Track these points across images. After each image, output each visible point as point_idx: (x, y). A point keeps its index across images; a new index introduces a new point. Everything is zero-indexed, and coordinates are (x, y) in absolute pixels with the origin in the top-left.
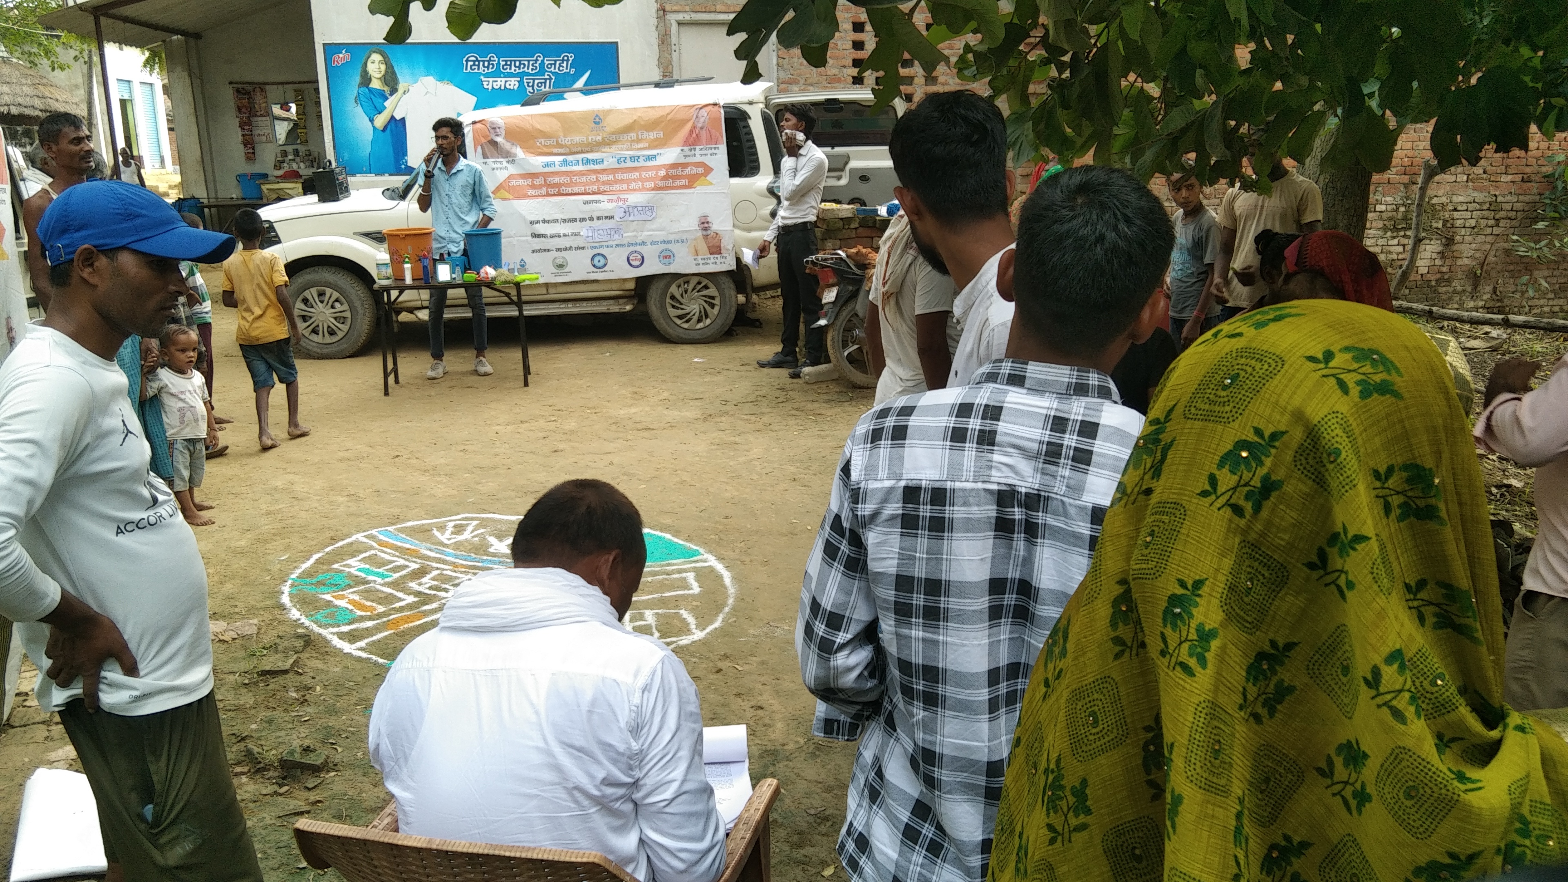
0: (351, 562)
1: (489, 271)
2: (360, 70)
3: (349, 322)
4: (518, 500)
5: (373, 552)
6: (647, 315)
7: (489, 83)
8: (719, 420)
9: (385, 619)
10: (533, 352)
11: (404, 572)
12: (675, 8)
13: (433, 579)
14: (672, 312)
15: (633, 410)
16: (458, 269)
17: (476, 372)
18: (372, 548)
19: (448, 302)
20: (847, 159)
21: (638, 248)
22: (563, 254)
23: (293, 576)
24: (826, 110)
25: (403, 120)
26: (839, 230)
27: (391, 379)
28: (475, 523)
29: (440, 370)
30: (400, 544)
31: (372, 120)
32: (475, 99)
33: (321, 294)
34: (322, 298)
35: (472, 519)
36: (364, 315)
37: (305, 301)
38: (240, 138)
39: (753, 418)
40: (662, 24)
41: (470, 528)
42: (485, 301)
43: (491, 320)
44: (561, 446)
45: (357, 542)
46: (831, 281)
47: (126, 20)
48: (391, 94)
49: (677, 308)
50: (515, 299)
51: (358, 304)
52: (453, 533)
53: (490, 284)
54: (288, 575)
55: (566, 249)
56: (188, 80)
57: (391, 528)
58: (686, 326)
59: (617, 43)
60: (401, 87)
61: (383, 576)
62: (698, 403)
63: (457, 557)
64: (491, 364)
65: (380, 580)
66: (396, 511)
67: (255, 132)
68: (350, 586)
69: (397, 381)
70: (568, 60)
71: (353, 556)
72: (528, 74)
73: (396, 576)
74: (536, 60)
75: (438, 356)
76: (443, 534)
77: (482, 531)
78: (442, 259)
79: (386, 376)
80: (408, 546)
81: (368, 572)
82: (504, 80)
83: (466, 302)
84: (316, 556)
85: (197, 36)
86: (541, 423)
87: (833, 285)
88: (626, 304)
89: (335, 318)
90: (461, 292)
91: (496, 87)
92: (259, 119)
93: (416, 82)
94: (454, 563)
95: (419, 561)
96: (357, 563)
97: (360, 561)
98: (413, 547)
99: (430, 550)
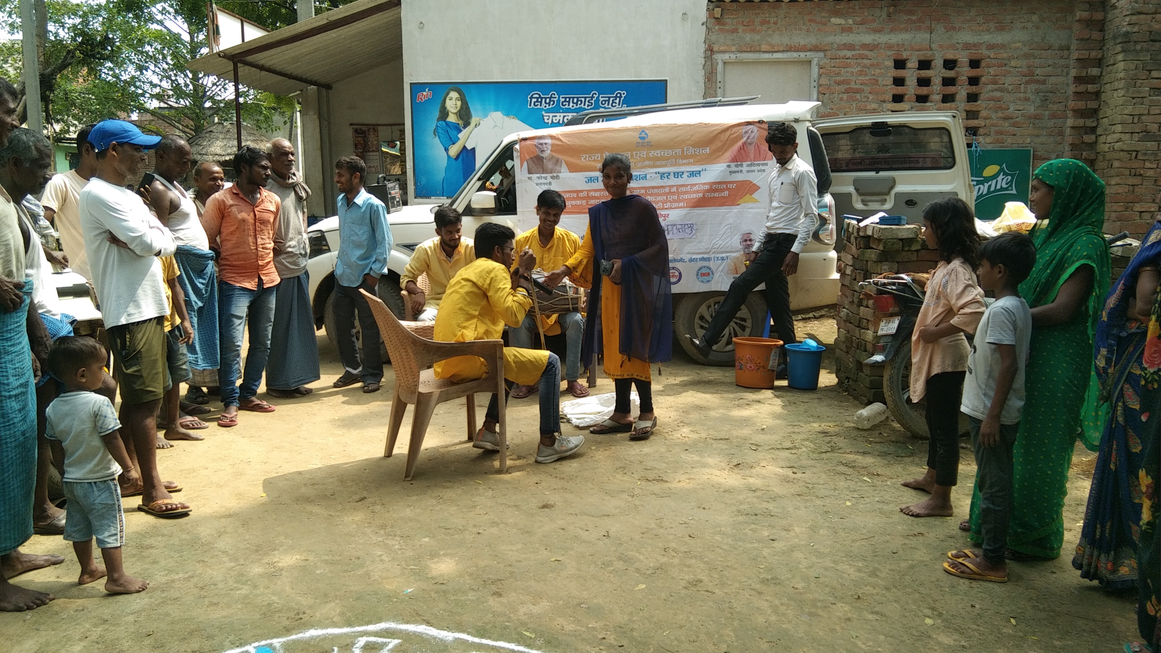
2: (439, 106)
7: (549, 118)
20: (893, 183)
24: (874, 133)
25: (473, 150)
28: (394, 643)
31: (447, 150)
47: (262, 68)
48: (465, 127)
56: (317, 122)
57: (278, 642)
59: (666, 81)
62: (723, 446)
70: (620, 97)
74: (592, 97)
82: (562, 115)
85: (328, 87)
87: (892, 315)
91: (554, 121)
92: (371, 154)
93: (486, 116)
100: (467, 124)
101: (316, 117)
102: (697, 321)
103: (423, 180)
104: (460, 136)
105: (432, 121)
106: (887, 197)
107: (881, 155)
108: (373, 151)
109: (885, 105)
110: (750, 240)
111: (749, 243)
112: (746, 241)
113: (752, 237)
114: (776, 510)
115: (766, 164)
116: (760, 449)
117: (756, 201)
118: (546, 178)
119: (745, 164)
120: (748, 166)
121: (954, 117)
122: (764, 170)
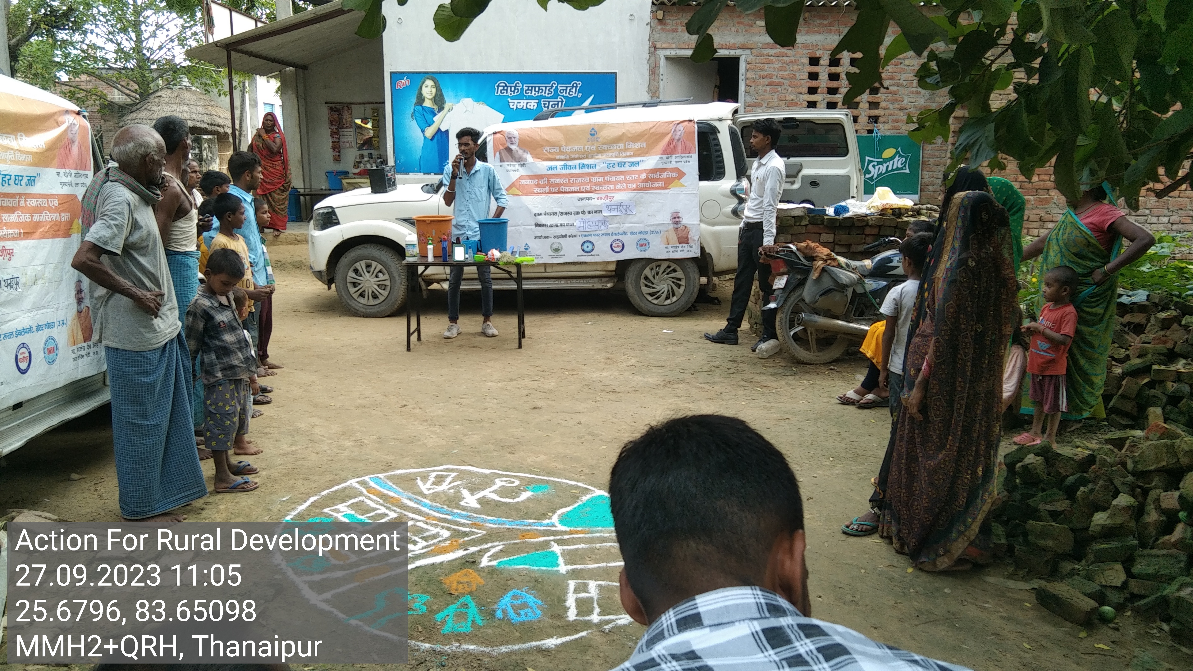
0: (341, 507)
1: (495, 253)
2: (416, 92)
3: (388, 288)
4: (495, 453)
5: (361, 498)
6: (624, 290)
7: (514, 104)
8: (676, 386)
10: (528, 320)
11: (383, 521)
12: (664, 46)
14: (645, 290)
15: (604, 374)
16: (470, 251)
17: (484, 334)
18: (361, 494)
19: (464, 276)
20: (800, 168)
21: (620, 237)
22: (560, 240)
23: (288, 518)
25: (447, 131)
26: (791, 226)
27: (414, 338)
28: (454, 474)
29: (455, 332)
30: (386, 492)
31: (423, 131)
32: (503, 116)
33: (368, 266)
34: (368, 269)
35: (452, 471)
36: (401, 283)
37: (356, 271)
38: (331, 144)
39: (707, 386)
40: (653, 58)
41: (449, 480)
42: (492, 276)
43: (496, 291)
44: (540, 404)
45: (351, 487)
46: (782, 270)
47: (250, 54)
48: (439, 111)
49: (649, 287)
50: (515, 275)
51: (396, 275)
52: (434, 484)
53: (495, 264)
54: (285, 516)
55: (562, 236)
56: (295, 101)
57: (381, 476)
58: (656, 302)
59: (616, 73)
60: (447, 106)
62: (659, 370)
63: (431, 508)
64: (496, 328)
66: (390, 458)
67: (342, 140)
69: (419, 339)
70: (576, 87)
71: (343, 501)
72: (545, 97)
74: (552, 86)
75: (454, 319)
76: (425, 484)
77: (458, 483)
78: (458, 242)
79: (409, 335)
80: (391, 494)
81: (351, 518)
82: (526, 101)
83: (476, 276)
84: (312, 499)
85: (304, 68)
86: (527, 382)
87: (783, 274)
88: (607, 282)
89: (378, 286)
90: (474, 269)
91: (519, 107)
92: (346, 130)
93: (458, 102)
94: (428, 514)
95: (398, 510)
96: (346, 509)
97: (348, 506)
98: (396, 496)
99: (410, 499)
100: (441, 109)
103: (402, 158)
104: (435, 119)
106: (796, 179)
108: (347, 127)
121: (847, 115)
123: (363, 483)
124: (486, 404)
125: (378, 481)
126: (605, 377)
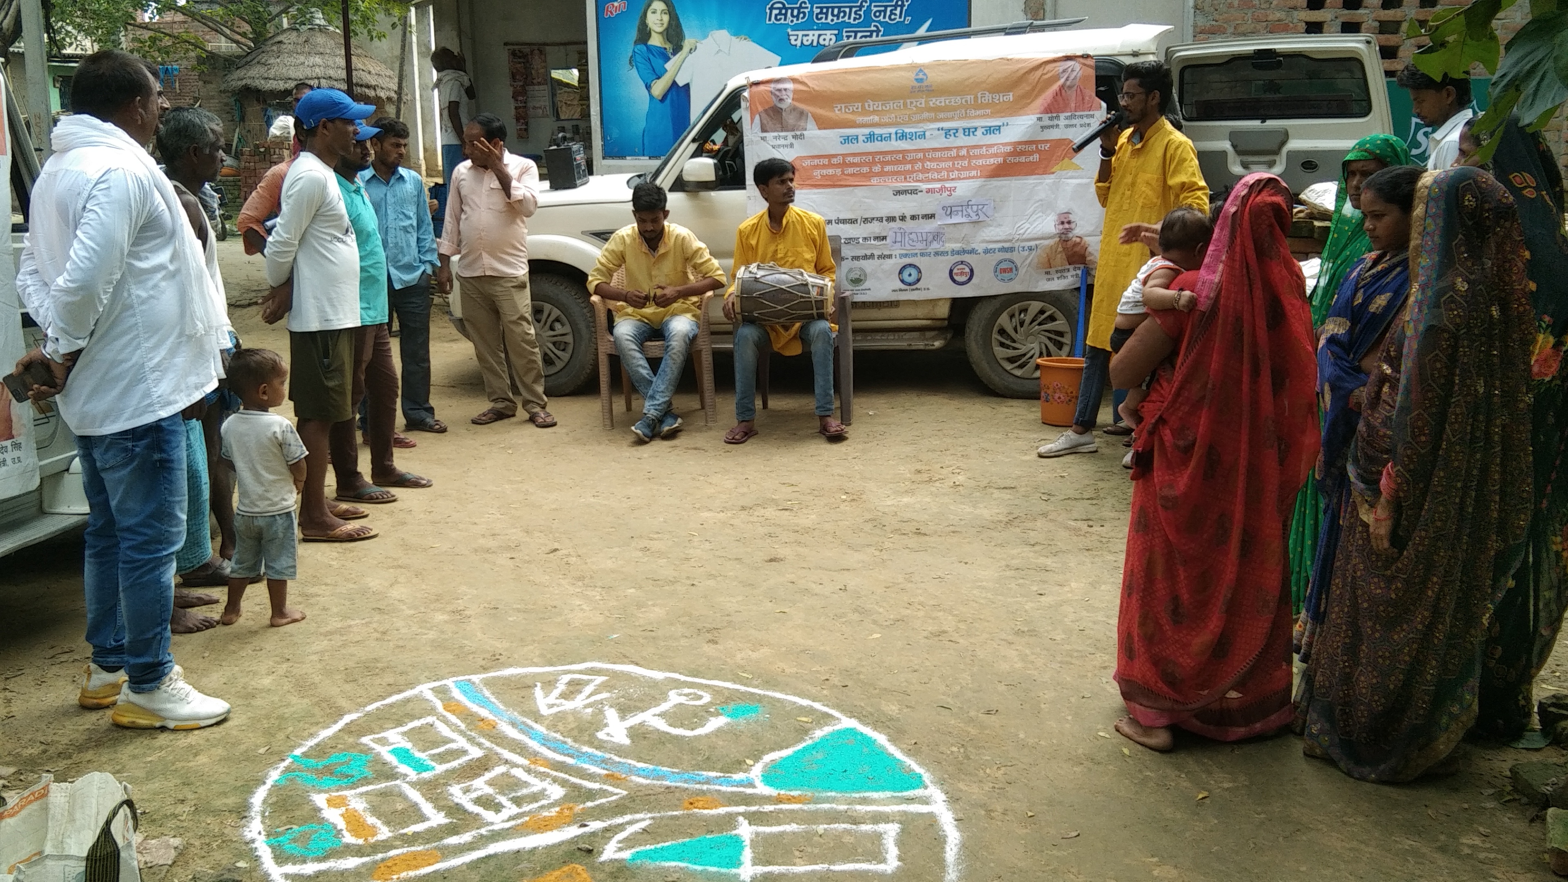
0: (394, 735)
2: (637, 23)
4: (683, 642)
5: (430, 719)
6: (964, 352)
8: (1029, 525)
9: (380, 856)
11: (455, 764)
13: (491, 783)
14: (1000, 352)
15: (906, 500)
18: (432, 711)
20: (1284, 137)
21: (967, 258)
22: (863, 263)
23: (298, 752)
24: (1255, 66)
25: (687, 86)
28: (599, 680)
30: (475, 708)
31: (648, 87)
32: (779, 59)
35: (599, 672)
39: (1085, 527)
41: (589, 689)
44: (783, 551)
45: (419, 698)
48: (675, 53)
49: (1008, 347)
51: (582, 325)
52: (564, 696)
54: (294, 747)
55: (865, 257)
57: (476, 678)
58: (1018, 372)
60: (687, 44)
61: (420, 767)
62: (1006, 495)
63: (545, 741)
65: (413, 775)
66: (500, 646)
67: (530, 105)
68: (365, 781)
71: (400, 723)
73: (440, 768)
74: (861, 6)
76: (546, 696)
77: (605, 695)
80: (484, 713)
81: (404, 755)
82: (817, 33)
84: (347, 719)
88: (934, 338)
91: (805, 43)
92: (536, 87)
93: (705, 37)
94: (536, 754)
95: (488, 744)
96: (399, 738)
97: (404, 734)
98: (491, 717)
99: (513, 724)
100: (677, 49)
101: (455, 33)
102: (995, 335)
103: (615, 133)
104: (668, 66)
105: (627, 45)
106: (1277, 158)
107: (1270, 96)
108: (539, 84)
109: (1295, 13)
110: (1069, 222)
111: (1067, 226)
112: (1063, 223)
113: (1072, 218)
114: (1054, 565)
115: (1092, 116)
116: (1052, 499)
117: (1077, 168)
118: (785, 138)
119: (1062, 116)
120: (1067, 118)
121: (1368, 42)
122: (1089, 125)
123: (443, 692)
124: (691, 551)
125: (469, 688)
126: (907, 506)
